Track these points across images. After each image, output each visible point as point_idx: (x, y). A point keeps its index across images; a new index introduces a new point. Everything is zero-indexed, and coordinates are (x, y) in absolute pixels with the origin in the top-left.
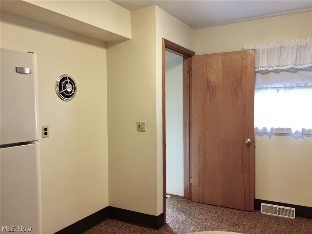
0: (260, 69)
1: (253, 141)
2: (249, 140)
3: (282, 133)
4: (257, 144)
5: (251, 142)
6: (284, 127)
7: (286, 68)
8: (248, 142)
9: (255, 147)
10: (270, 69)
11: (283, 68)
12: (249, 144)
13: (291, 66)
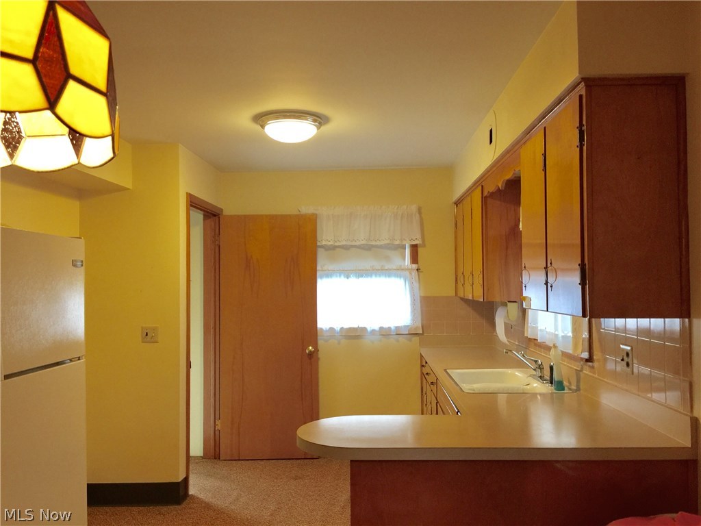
0: (324, 243)
1: (317, 350)
2: (310, 348)
3: (354, 335)
4: (321, 355)
5: (314, 352)
6: (356, 326)
7: (357, 243)
8: (310, 351)
9: (318, 359)
10: (337, 244)
11: (354, 243)
12: (311, 355)
13: (364, 242)
